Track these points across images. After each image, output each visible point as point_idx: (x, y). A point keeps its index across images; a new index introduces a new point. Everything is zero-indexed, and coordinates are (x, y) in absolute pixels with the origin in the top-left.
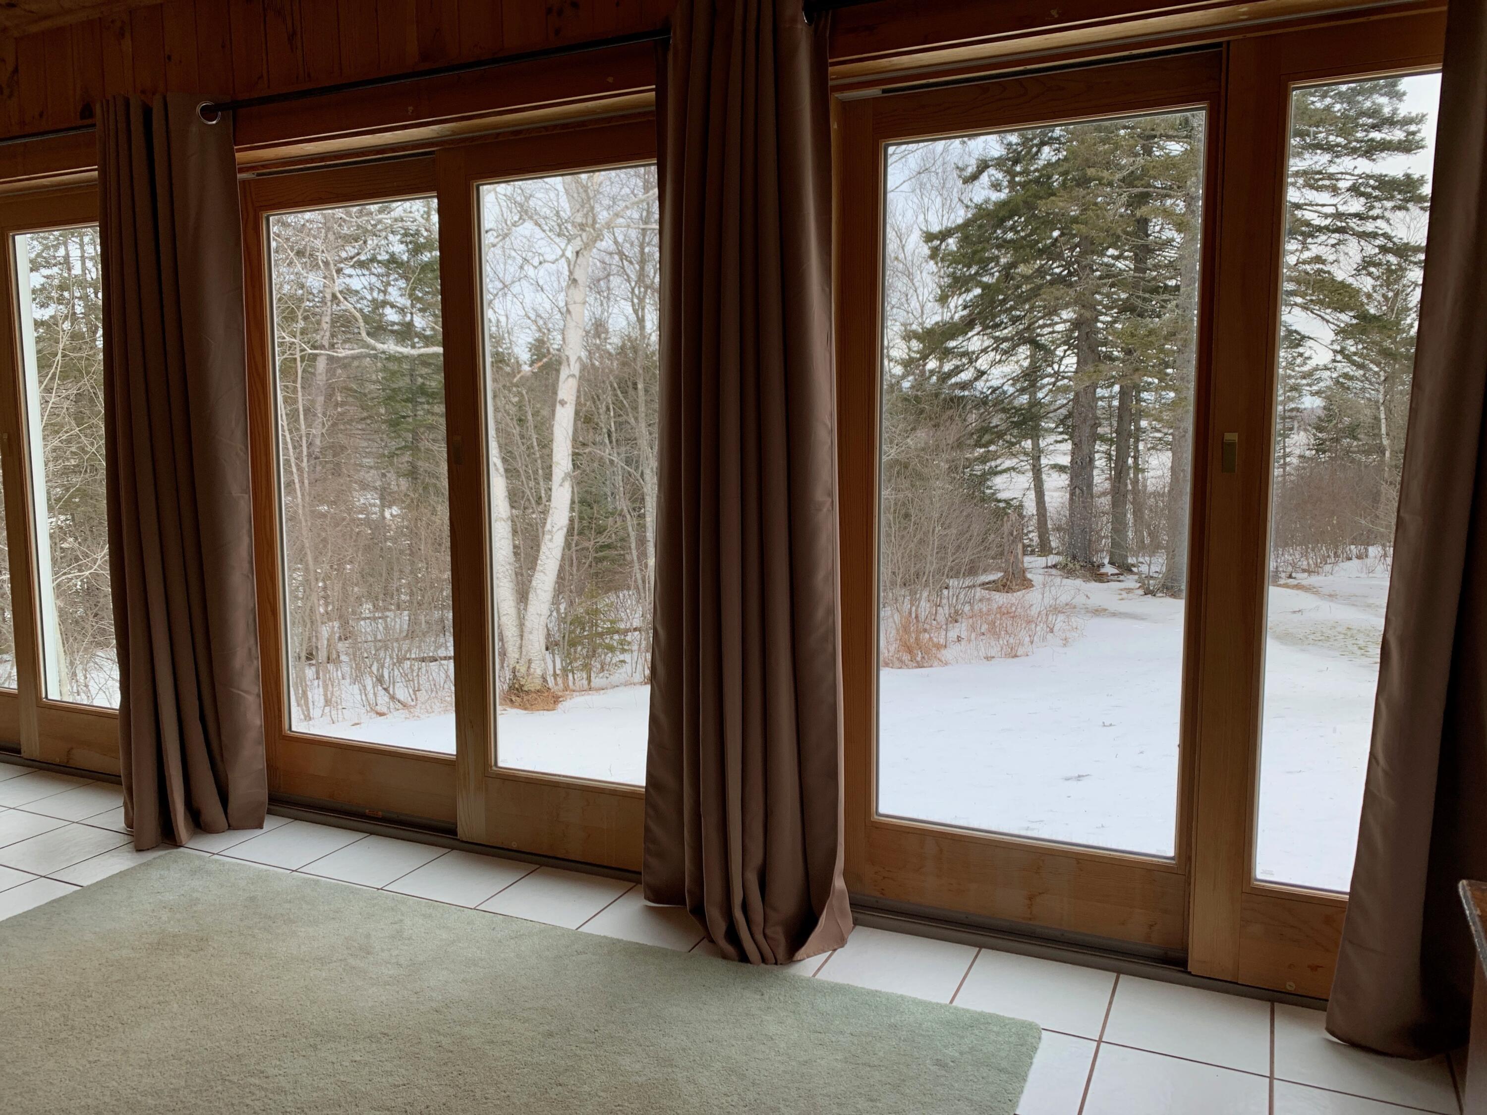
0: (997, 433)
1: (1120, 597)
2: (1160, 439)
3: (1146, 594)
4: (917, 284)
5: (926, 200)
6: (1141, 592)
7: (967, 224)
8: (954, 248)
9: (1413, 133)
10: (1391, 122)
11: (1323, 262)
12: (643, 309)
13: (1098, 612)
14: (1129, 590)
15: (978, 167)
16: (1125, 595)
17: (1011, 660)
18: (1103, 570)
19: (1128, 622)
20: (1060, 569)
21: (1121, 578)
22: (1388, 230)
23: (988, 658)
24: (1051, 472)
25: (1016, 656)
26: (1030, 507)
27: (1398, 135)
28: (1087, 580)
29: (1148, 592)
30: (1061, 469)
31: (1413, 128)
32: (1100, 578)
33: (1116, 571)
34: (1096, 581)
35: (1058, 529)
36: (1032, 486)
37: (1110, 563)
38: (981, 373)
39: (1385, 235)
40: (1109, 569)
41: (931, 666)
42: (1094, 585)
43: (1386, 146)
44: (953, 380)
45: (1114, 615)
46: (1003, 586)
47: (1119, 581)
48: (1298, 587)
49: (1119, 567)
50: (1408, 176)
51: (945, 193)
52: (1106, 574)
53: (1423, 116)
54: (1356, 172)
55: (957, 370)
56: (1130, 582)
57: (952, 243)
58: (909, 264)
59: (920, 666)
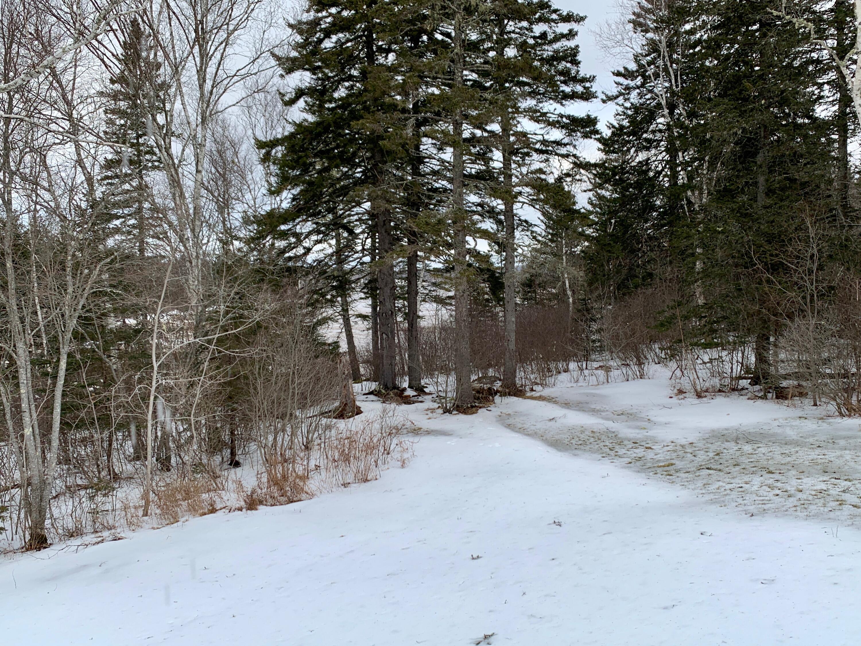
0: (321, 294)
1: (428, 417)
2: (427, 294)
3: (445, 413)
4: (249, 182)
5: (253, 119)
6: (441, 411)
7: (292, 135)
8: (279, 155)
9: (588, 88)
10: (575, 80)
11: (544, 173)
12: (9, 193)
13: (416, 431)
14: (433, 410)
15: (296, 94)
16: (431, 415)
17: (364, 485)
18: (406, 393)
19: (441, 439)
20: (376, 395)
21: (420, 399)
22: (575, 152)
23: (345, 485)
24: (357, 320)
25: (366, 480)
26: (344, 347)
27: (579, 88)
28: (399, 404)
29: (447, 411)
30: (364, 317)
31: (588, 85)
32: (407, 401)
33: (415, 393)
34: (405, 403)
35: (365, 362)
36: (344, 330)
37: (410, 387)
38: (308, 250)
39: (574, 156)
40: (410, 392)
41: (300, 500)
42: (404, 407)
43: (574, 96)
44: (287, 255)
45: (429, 433)
46: (341, 414)
47: (421, 402)
48: (541, 398)
49: (416, 390)
50: (588, 116)
51: (267, 115)
52: (409, 396)
53: (594, 77)
54: (556, 112)
55: (290, 247)
56: (428, 403)
57: (279, 151)
58: (242, 166)
59: (291, 501)
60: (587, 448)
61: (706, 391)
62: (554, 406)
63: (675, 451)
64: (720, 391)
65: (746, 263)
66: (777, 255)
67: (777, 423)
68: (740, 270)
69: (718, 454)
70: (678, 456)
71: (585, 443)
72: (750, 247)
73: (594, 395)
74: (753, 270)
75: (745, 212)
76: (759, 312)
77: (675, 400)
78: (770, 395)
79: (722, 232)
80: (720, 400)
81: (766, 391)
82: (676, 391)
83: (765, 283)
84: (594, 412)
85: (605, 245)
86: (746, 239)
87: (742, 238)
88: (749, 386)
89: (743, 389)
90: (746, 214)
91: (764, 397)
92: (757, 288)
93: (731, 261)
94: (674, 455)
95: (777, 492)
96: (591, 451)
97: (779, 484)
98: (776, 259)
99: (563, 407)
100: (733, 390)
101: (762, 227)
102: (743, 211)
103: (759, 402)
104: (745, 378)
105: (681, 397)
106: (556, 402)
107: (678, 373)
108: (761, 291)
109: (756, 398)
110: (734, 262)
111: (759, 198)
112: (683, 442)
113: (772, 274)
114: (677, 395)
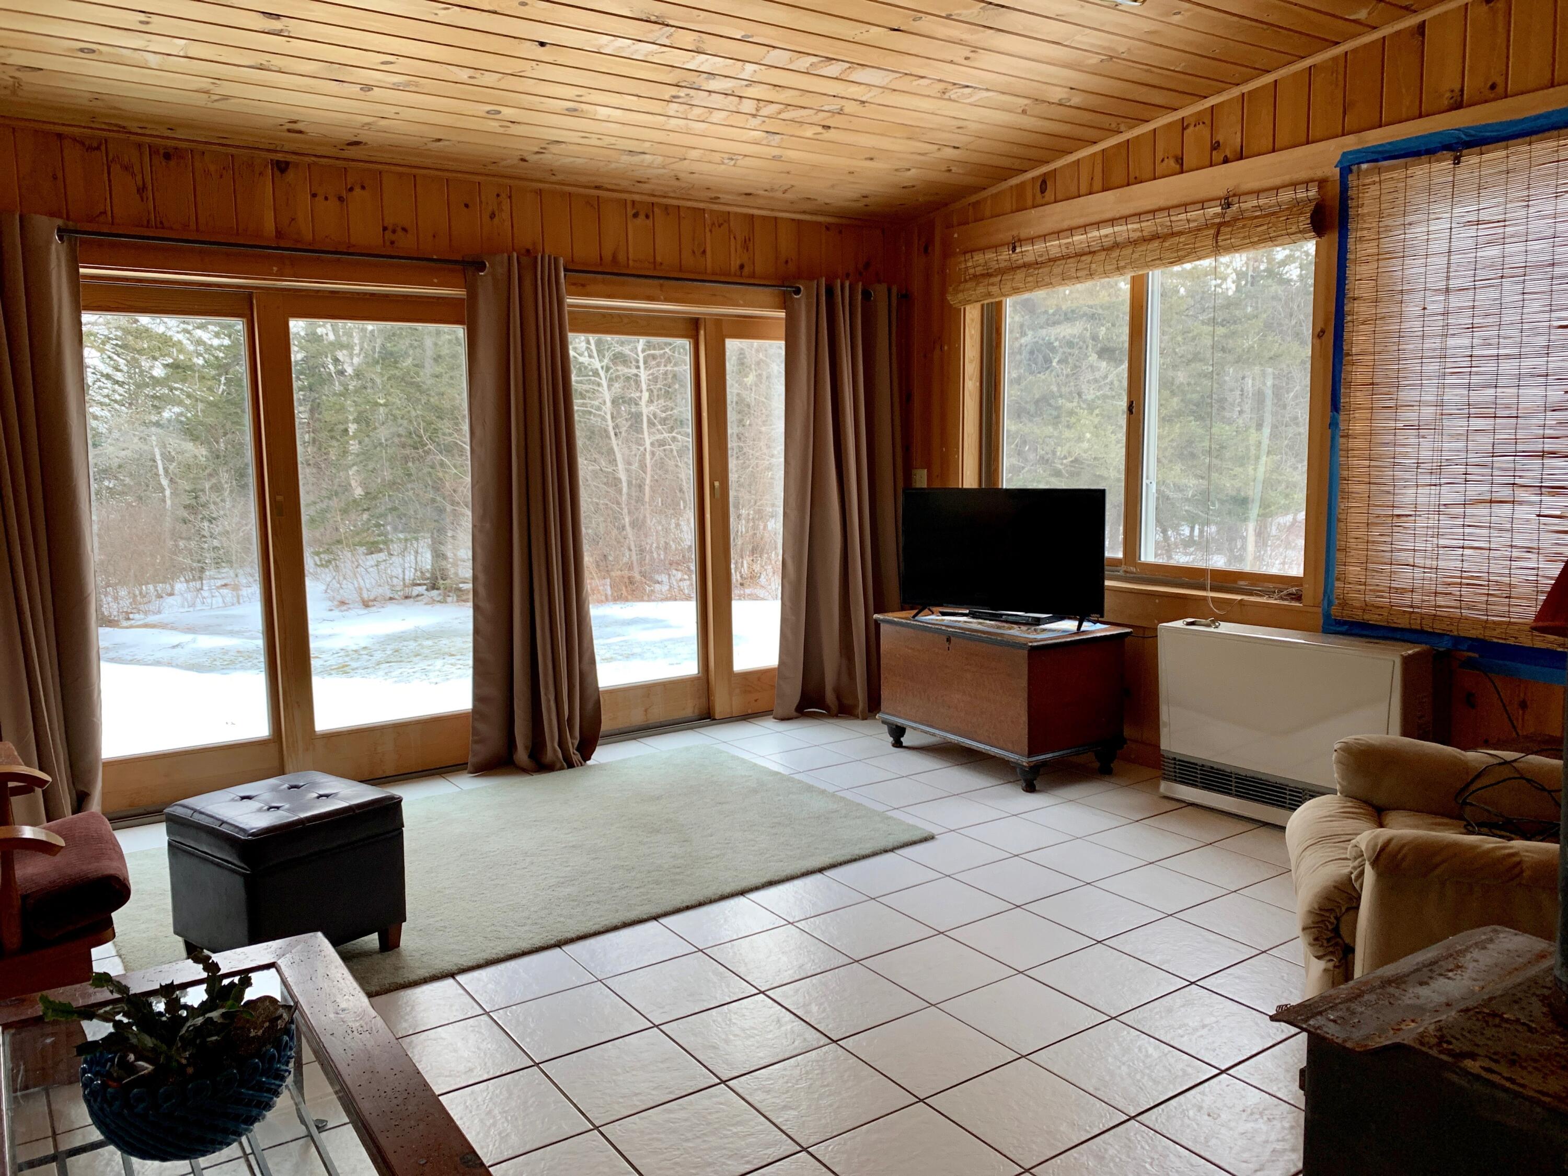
48: (144, 626)
60: (238, 666)
61: (375, 600)
62: (174, 632)
63: (347, 656)
64: (391, 599)
65: (415, 443)
66: (450, 435)
67: (459, 621)
68: (408, 452)
69: (397, 651)
70: (352, 659)
71: (232, 662)
72: (419, 424)
73: (226, 617)
74: (424, 451)
75: (410, 380)
76: (433, 500)
77: (336, 613)
78: (449, 599)
79: (385, 405)
80: (391, 608)
81: (446, 596)
82: (336, 603)
83: (438, 467)
84: (232, 633)
85: (230, 414)
86: (413, 413)
87: (409, 412)
88: (425, 593)
89: (418, 596)
90: (412, 383)
91: (443, 602)
92: (430, 473)
93: (396, 440)
94: (347, 659)
95: (459, 666)
96: (243, 668)
97: (461, 662)
98: (449, 439)
99: (186, 633)
100: (407, 597)
101: (432, 400)
102: (408, 379)
103: (438, 607)
104: (419, 585)
105: (345, 608)
106: (173, 628)
107: (335, 585)
108: (434, 476)
109: (433, 602)
110: (400, 442)
111: (426, 365)
112: (355, 648)
113: (446, 456)
114: (338, 606)
